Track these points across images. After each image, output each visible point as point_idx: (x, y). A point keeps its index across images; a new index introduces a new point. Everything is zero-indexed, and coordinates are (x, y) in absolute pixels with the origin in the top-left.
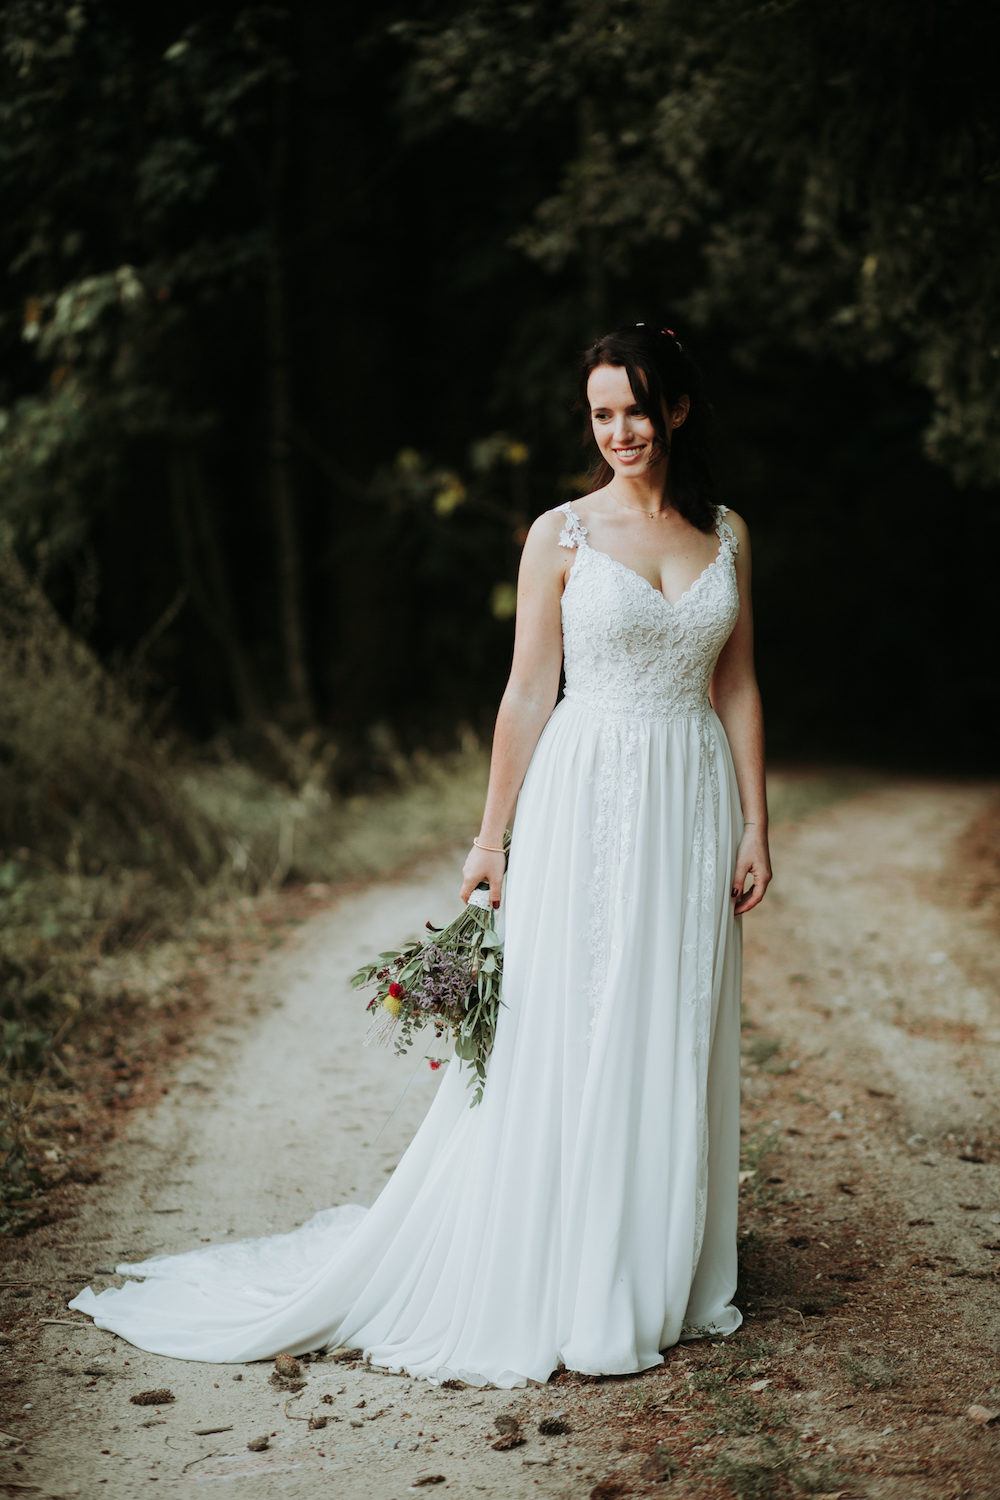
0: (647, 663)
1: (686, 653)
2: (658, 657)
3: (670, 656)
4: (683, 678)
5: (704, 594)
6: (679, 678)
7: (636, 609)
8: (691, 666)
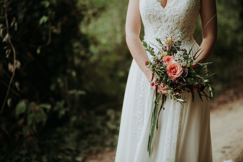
0: (157, 28)
1: (170, 25)
2: (160, 26)
3: (165, 25)
4: (171, 33)
5: (176, 4)
6: (169, 33)
7: (150, 9)
8: (173, 29)
